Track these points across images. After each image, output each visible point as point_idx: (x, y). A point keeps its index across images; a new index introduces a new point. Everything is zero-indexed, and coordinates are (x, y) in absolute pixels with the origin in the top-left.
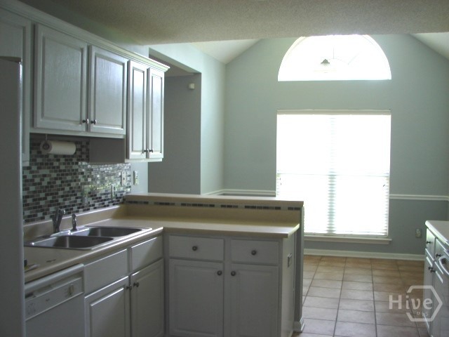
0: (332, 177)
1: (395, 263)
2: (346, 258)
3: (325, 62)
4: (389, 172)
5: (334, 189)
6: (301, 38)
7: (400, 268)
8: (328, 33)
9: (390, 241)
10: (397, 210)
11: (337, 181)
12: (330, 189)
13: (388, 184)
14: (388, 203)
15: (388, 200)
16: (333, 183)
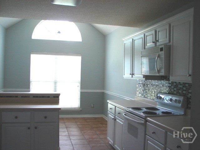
0: (55, 83)
1: (84, 119)
2: (63, 118)
3: (59, 32)
4: (80, 81)
5: (56, 88)
6: (43, 20)
7: (87, 121)
8: (56, 20)
9: (81, 110)
10: (84, 97)
11: (58, 84)
12: (54, 88)
13: (80, 86)
14: (80, 94)
15: (80, 93)
16: (56, 85)
